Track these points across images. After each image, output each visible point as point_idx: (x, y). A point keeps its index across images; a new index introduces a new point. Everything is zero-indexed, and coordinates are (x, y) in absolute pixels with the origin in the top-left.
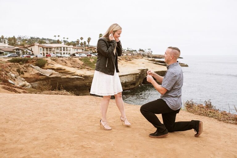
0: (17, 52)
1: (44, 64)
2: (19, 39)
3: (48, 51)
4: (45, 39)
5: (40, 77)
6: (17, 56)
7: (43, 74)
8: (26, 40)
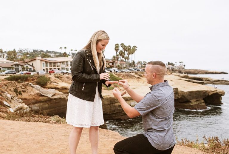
0: (16, 69)
1: (47, 83)
2: (20, 52)
3: (52, 66)
4: (50, 52)
5: (41, 98)
6: (15, 73)
7: (45, 95)
8: (27, 54)
